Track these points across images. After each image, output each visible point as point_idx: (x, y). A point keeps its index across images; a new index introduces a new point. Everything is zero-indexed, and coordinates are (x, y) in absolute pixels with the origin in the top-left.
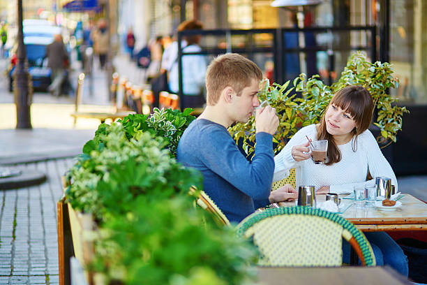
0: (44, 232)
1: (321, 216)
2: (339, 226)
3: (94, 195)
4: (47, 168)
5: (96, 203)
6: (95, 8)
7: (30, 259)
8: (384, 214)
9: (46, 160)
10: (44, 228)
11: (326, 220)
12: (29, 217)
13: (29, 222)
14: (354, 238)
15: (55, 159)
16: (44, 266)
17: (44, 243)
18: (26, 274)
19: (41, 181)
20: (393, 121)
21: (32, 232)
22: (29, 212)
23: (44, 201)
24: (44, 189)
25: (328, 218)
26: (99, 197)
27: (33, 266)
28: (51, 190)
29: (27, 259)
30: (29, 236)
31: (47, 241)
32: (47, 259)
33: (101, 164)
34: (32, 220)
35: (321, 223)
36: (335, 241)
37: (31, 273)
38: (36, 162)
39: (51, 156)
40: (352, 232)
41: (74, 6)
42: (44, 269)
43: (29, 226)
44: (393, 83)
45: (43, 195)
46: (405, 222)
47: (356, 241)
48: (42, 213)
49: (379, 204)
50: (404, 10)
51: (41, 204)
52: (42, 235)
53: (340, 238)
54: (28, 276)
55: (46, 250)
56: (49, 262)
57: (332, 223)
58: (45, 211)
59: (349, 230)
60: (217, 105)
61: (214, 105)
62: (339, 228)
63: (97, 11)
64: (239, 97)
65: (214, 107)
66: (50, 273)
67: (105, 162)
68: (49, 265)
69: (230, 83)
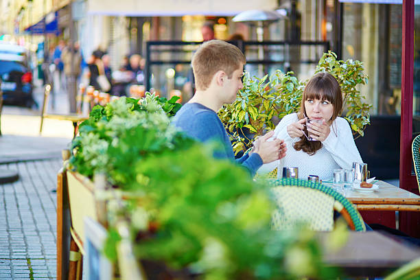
0: (21, 222)
1: (314, 188)
2: (331, 198)
3: (104, 159)
4: (18, 168)
5: (106, 166)
6: (55, 31)
7: (10, 245)
8: (363, 195)
9: (17, 162)
10: (20, 219)
11: (318, 192)
12: (6, 209)
13: (6, 213)
14: (345, 209)
15: (25, 161)
16: (25, 251)
17: (23, 232)
18: (8, 257)
19: (14, 179)
20: (360, 117)
21: (10, 222)
22: (5, 205)
23: (18, 196)
24: (17, 186)
25: (321, 190)
26: (109, 161)
27: (14, 251)
28: (24, 187)
29: (8, 244)
30: (7, 225)
31: (25, 230)
32: (26, 245)
33: (110, 130)
34: (8, 212)
35: (313, 194)
36: (327, 211)
37: (13, 257)
38: (8, 163)
39: (21, 159)
40: (343, 204)
41: (36, 29)
42: (25, 254)
43: (7, 217)
44: (364, 80)
45: (16, 192)
46: (384, 203)
47: (347, 212)
48: (18, 206)
49: (358, 187)
50: (353, 30)
51: (16, 199)
52: (20, 225)
53: (332, 209)
54: (11, 259)
55: (24, 237)
56: (29, 248)
57: (324, 195)
58: (20, 204)
59: (340, 202)
60: (208, 89)
61: (205, 90)
62: (331, 200)
63: (57, 35)
64: (229, 80)
65: (205, 92)
66: (30, 257)
67: (115, 128)
68: (29, 251)
69: (222, 68)
